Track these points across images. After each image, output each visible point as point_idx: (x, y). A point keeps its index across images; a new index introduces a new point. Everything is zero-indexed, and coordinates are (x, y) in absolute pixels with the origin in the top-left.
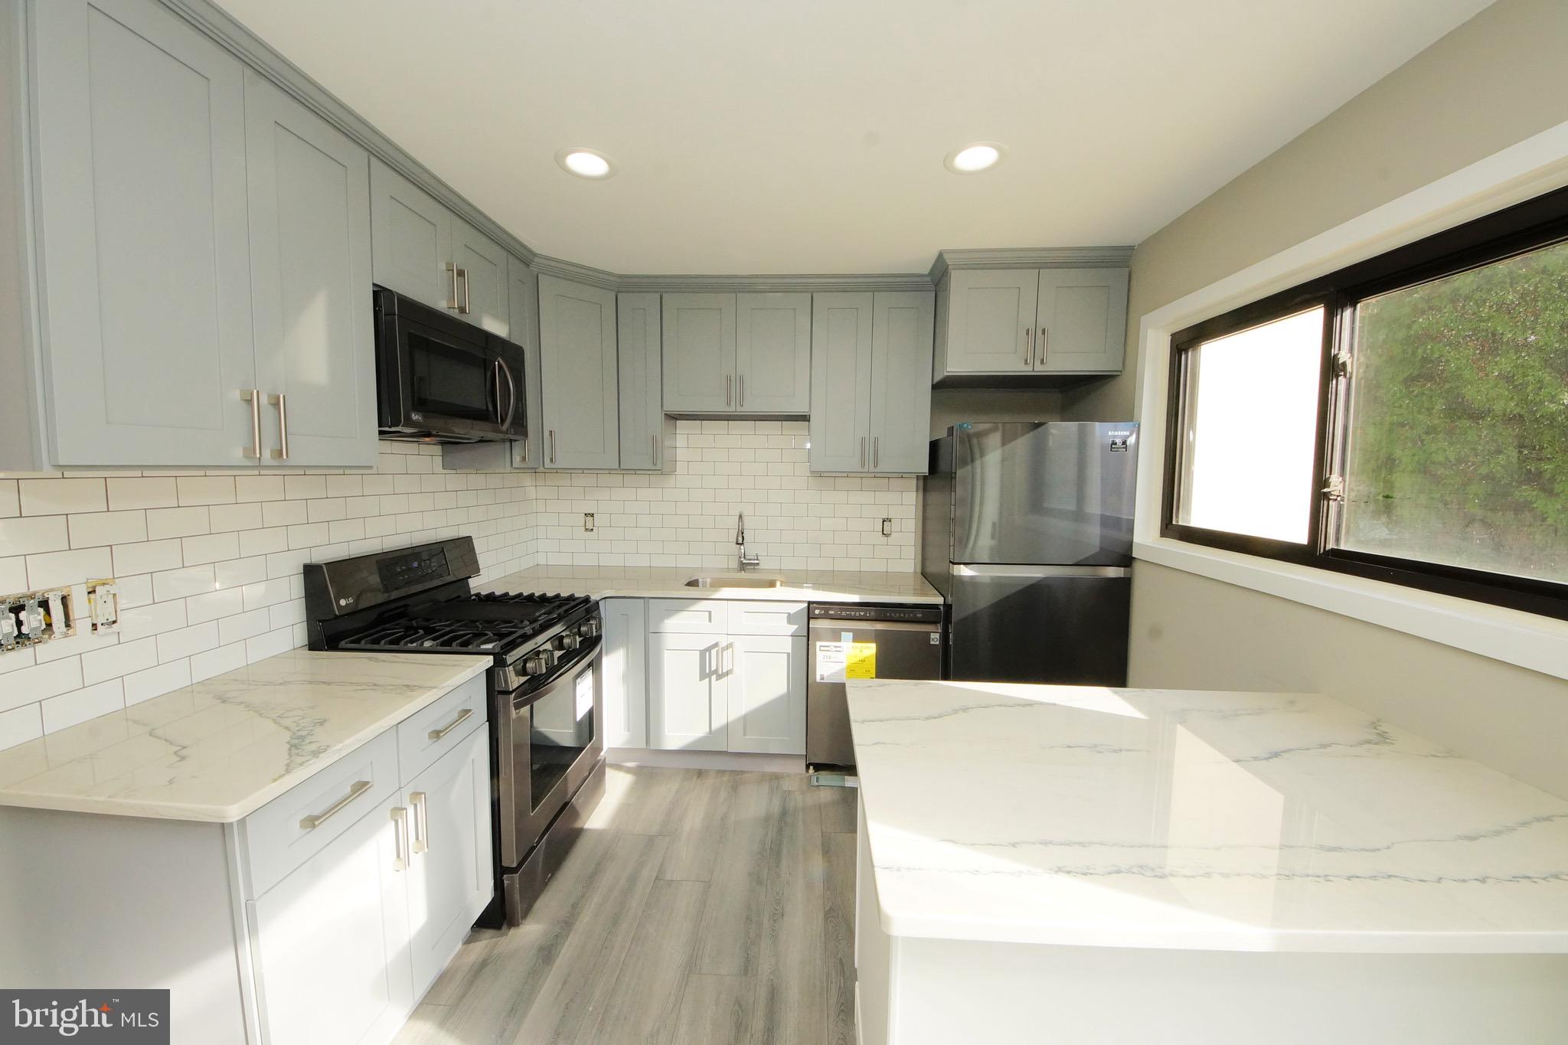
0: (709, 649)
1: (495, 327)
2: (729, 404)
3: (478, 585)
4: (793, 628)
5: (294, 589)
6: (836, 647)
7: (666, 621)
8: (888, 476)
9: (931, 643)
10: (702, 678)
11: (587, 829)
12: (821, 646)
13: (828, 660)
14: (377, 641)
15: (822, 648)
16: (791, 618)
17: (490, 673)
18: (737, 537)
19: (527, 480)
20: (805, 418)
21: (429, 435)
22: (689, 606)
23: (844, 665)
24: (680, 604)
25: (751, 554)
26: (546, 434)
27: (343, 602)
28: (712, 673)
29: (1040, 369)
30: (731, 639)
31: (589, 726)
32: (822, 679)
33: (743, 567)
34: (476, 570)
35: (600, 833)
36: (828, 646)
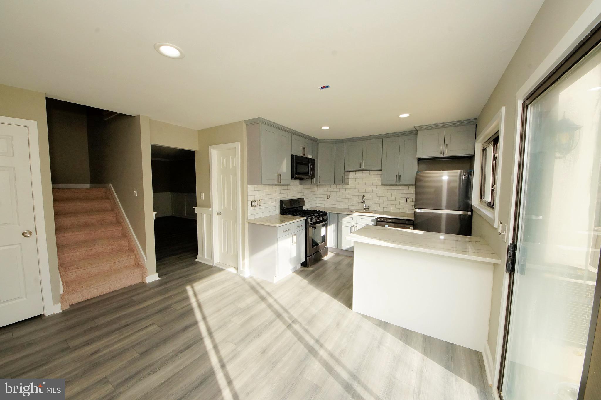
0: (352, 227)
1: (310, 156)
2: (360, 168)
3: (305, 208)
4: (372, 223)
5: (278, 204)
7: (342, 219)
10: (351, 233)
11: (323, 260)
14: (289, 214)
16: (372, 221)
17: (306, 220)
19: (315, 187)
20: (381, 170)
21: (298, 179)
22: (348, 216)
24: (346, 215)
25: (367, 206)
26: (319, 177)
27: (285, 207)
29: (446, 155)
30: (357, 225)
31: (324, 238)
33: (365, 209)
34: (304, 205)
35: (325, 261)
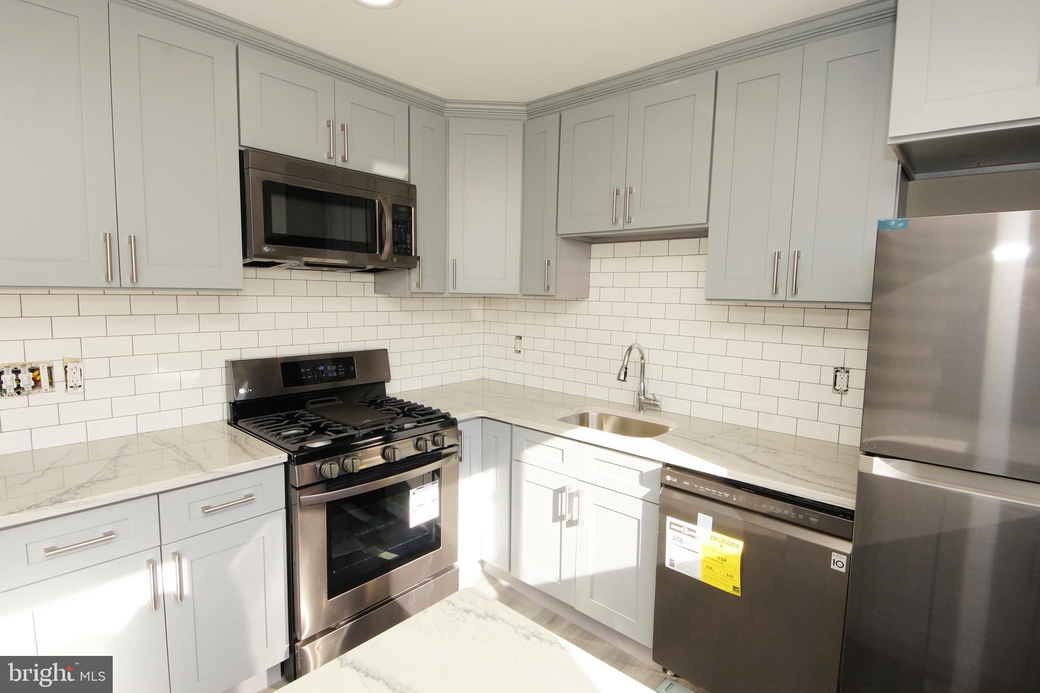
0: (561, 491)
2: (616, 221)
4: (644, 491)
5: (225, 377)
6: (689, 529)
7: (527, 451)
8: (807, 306)
9: (832, 567)
10: (555, 520)
12: (671, 523)
13: (679, 543)
15: (673, 526)
16: (643, 480)
18: (620, 372)
19: (474, 304)
20: (702, 233)
22: (545, 440)
23: (700, 557)
24: (539, 436)
26: (450, 262)
27: (242, 391)
28: (562, 518)
30: (582, 486)
32: (673, 565)
33: (641, 406)
36: (681, 526)
